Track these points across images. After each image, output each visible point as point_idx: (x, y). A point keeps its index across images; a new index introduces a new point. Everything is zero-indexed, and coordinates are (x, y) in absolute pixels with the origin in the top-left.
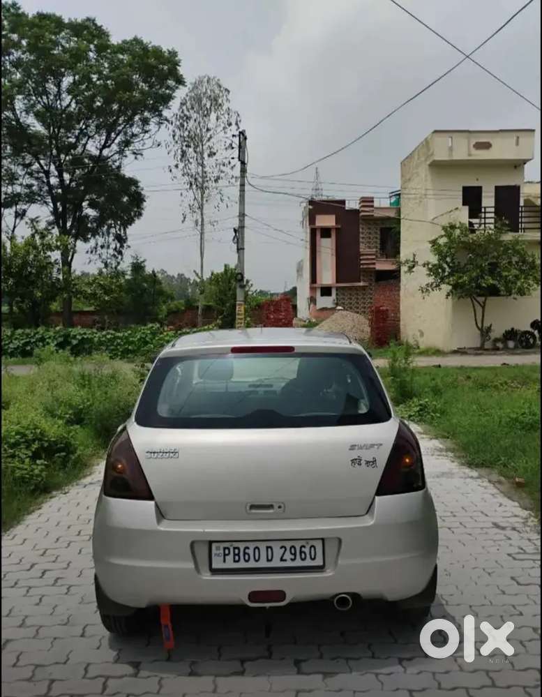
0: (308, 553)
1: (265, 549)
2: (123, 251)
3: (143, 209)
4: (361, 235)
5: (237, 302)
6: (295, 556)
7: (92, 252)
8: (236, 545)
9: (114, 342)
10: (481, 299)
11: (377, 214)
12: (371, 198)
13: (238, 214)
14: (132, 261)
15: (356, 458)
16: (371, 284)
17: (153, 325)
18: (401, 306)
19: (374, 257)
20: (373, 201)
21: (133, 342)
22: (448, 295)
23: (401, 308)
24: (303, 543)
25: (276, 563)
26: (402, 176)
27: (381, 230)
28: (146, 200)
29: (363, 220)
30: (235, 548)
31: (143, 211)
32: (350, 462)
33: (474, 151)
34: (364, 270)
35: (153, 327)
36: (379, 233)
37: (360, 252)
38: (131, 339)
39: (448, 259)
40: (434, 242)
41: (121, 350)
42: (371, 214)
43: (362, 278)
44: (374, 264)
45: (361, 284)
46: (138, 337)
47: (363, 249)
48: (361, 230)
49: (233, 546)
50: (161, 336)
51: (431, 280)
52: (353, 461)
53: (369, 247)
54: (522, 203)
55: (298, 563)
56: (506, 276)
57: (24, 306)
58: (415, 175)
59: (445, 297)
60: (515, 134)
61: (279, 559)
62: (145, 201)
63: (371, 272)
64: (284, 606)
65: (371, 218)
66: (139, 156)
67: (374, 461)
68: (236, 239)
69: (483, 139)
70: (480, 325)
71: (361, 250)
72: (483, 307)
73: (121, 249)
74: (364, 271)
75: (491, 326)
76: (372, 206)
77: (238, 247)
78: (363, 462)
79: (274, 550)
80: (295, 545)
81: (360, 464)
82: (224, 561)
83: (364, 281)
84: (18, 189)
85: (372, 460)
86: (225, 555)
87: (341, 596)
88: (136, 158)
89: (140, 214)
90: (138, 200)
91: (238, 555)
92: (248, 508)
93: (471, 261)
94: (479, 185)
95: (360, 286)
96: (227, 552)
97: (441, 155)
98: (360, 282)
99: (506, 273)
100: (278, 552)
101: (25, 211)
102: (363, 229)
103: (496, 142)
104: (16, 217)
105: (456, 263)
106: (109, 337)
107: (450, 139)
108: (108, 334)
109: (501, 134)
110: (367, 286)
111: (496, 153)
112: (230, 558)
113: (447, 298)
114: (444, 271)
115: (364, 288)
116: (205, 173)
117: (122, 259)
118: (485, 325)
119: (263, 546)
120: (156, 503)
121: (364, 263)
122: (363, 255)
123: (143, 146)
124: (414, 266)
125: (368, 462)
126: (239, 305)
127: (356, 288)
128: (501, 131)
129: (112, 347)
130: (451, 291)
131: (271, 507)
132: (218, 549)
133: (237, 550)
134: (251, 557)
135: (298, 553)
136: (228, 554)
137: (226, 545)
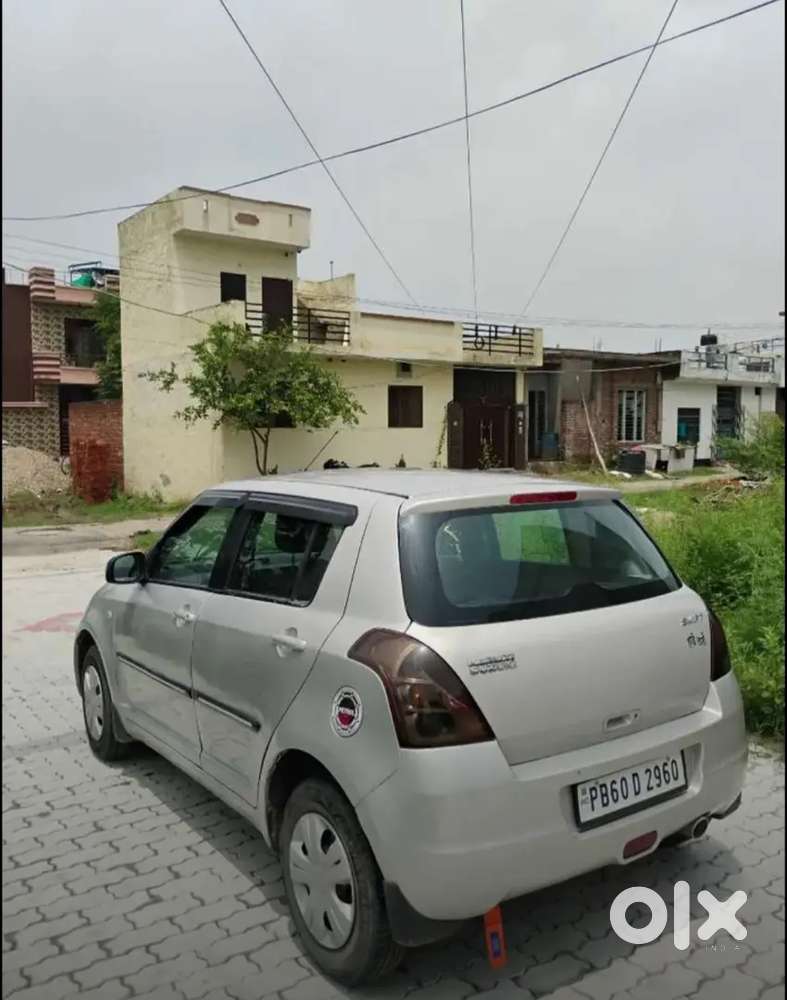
0: (670, 771)
1: (631, 777)
4: (33, 327)
6: (660, 780)
8: (601, 782)
10: (263, 431)
11: (60, 297)
12: (49, 270)
15: (690, 635)
16: (52, 406)
18: (125, 438)
19: (58, 363)
20: (52, 276)
22: (217, 425)
23: (125, 443)
25: (645, 796)
26: (122, 245)
27: (68, 322)
29: (35, 303)
30: (601, 786)
32: (687, 643)
33: (236, 225)
34: (40, 383)
36: (63, 326)
37: (31, 353)
39: (220, 374)
40: (199, 349)
42: (51, 295)
43: (36, 394)
44: (58, 374)
45: (37, 403)
47: (36, 349)
48: (32, 319)
49: (599, 784)
51: (196, 402)
52: (689, 640)
53: (49, 348)
54: (295, 304)
55: (664, 788)
56: (301, 400)
58: (149, 246)
59: (212, 426)
60: (289, 211)
61: (647, 788)
63: (52, 386)
64: (655, 852)
65: (53, 301)
67: (703, 637)
69: (248, 210)
70: (262, 467)
71: (34, 351)
72: (266, 443)
74: (41, 385)
75: (277, 467)
76: (53, 284)
78: (696, 640)
79: (640, 775)
80: (658, 765)
81: (694, 643)
82: (593, 809)
83: (41, 399)
85: (701, 636)
86: (593, 799)
87: (699, 821)
91: (606, 795)
92: (605, 725)
93: (250, 379)
94: (241, 272)
95: (34, 408)
96: (594, 794)
97: (194, 224)
98: (33, 400)
99: (300, 397)
100: (644, 780)
102: (36, 318)
103: (265, 217)
105: (230, 380)
107: (205, 203)
109: (268, 207)
110: (46, 408)
111: (263, 232)
112: (598, 802)
113: (215, 428)
114: (214, 390)
115: (41, 411)
118: (267, 467)
119: (628, 776)
120: (500, 742)
121: (40, 369)
122: (36, 359)
124: (172, 381)
125: (699, 640)
127: (27, 410)
128: (270, 203)
130: (223, 418)
131: (627, 717)
132: (584, 792)
133: (604, 789)
134: (620, 794)
135: (661, 773)
136: (596, 798)
137: (592, 785)
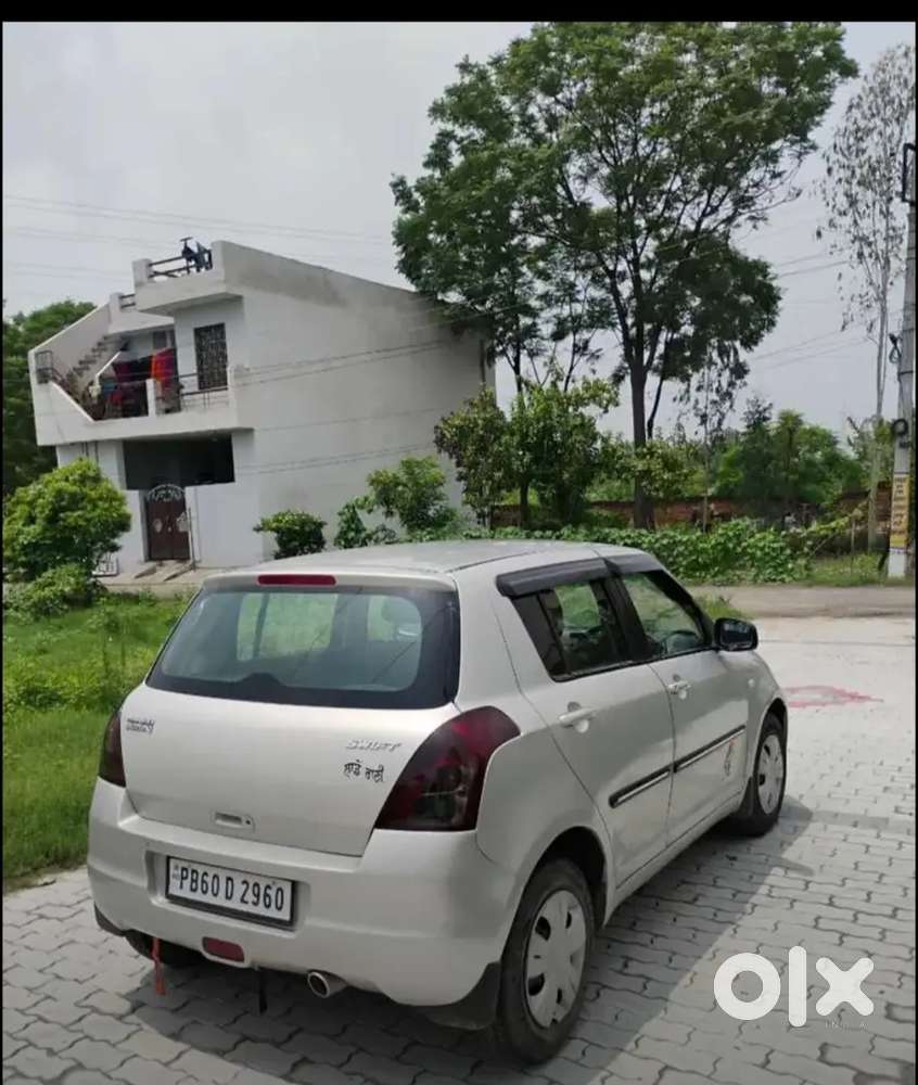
0: (273, 898)
1: (225, 880)
2: (734, 392)
3: (776, 313)
5: (896, 476)
6: (258, 899)
7: (681, 399)
8: (195, 867)
9: (673, 550)
13: (902, 307)
14: (746, 410)
15: (354, 761)
17: (740, 521)
21: (704, 551)
24: (270, 882)
25: (234, 904)
28: (782, 296)
30: (193, 871)
31: (777, 318)
32: (344, 768)
35: (738, 524)
38: (701, 545)
41: (684, 563)
46: (713, 542)
49: (193, 868)
50: (752, 540)
52: (348, 766)
55: (260, 910)
57: (547, 495)
61: (239, 900)
62: (780, 298)
66: (760, 224)
67: (381, 771)
68: (896, 355)
73: (730, 389)
77: (899, 369)
78: (363, 771)
79: (235, 882)
80: (261, 883)
81: (357, 773)
82: (182, 886)
84: (578, 308)
85: (376, 768)
86: (183, 878)
87: (313, 974)
88: (755, 227)
89: (773, 323)
90: (768, 299)
91: (196, 881)
92: (213, 817)
96: (185, 873)
100: (239, 889)
101: (587, 342)
104: (574, 353)
106: (665, 542)
108: (665, 536)
112: (187, 884)
116: (894, 229)
117: (731, 406)
119: (223, 876)
120: (127, 791)
123: (771, 201)
125: (369, 772)
126: (899, 480)
129: (671, 559)
131: (237, 819)
132: (176, 868)
133: (195, 875)
134: (210, 889)
135: (262, 895)
136: (186, 878)
137: (185, 865)
